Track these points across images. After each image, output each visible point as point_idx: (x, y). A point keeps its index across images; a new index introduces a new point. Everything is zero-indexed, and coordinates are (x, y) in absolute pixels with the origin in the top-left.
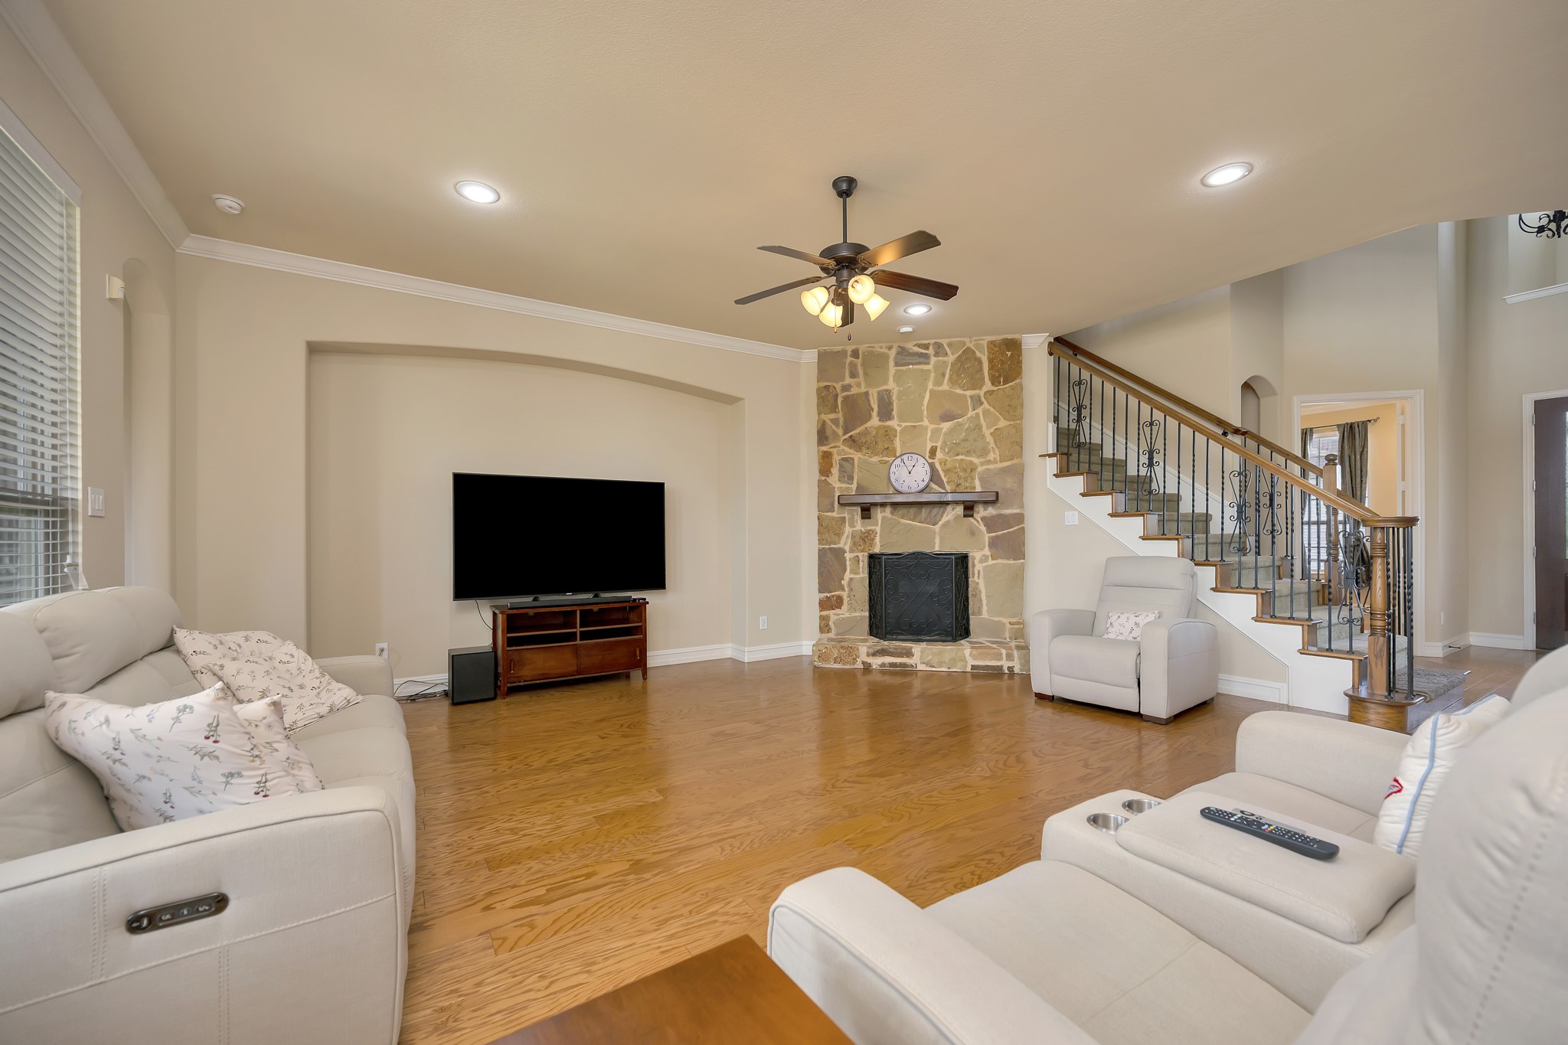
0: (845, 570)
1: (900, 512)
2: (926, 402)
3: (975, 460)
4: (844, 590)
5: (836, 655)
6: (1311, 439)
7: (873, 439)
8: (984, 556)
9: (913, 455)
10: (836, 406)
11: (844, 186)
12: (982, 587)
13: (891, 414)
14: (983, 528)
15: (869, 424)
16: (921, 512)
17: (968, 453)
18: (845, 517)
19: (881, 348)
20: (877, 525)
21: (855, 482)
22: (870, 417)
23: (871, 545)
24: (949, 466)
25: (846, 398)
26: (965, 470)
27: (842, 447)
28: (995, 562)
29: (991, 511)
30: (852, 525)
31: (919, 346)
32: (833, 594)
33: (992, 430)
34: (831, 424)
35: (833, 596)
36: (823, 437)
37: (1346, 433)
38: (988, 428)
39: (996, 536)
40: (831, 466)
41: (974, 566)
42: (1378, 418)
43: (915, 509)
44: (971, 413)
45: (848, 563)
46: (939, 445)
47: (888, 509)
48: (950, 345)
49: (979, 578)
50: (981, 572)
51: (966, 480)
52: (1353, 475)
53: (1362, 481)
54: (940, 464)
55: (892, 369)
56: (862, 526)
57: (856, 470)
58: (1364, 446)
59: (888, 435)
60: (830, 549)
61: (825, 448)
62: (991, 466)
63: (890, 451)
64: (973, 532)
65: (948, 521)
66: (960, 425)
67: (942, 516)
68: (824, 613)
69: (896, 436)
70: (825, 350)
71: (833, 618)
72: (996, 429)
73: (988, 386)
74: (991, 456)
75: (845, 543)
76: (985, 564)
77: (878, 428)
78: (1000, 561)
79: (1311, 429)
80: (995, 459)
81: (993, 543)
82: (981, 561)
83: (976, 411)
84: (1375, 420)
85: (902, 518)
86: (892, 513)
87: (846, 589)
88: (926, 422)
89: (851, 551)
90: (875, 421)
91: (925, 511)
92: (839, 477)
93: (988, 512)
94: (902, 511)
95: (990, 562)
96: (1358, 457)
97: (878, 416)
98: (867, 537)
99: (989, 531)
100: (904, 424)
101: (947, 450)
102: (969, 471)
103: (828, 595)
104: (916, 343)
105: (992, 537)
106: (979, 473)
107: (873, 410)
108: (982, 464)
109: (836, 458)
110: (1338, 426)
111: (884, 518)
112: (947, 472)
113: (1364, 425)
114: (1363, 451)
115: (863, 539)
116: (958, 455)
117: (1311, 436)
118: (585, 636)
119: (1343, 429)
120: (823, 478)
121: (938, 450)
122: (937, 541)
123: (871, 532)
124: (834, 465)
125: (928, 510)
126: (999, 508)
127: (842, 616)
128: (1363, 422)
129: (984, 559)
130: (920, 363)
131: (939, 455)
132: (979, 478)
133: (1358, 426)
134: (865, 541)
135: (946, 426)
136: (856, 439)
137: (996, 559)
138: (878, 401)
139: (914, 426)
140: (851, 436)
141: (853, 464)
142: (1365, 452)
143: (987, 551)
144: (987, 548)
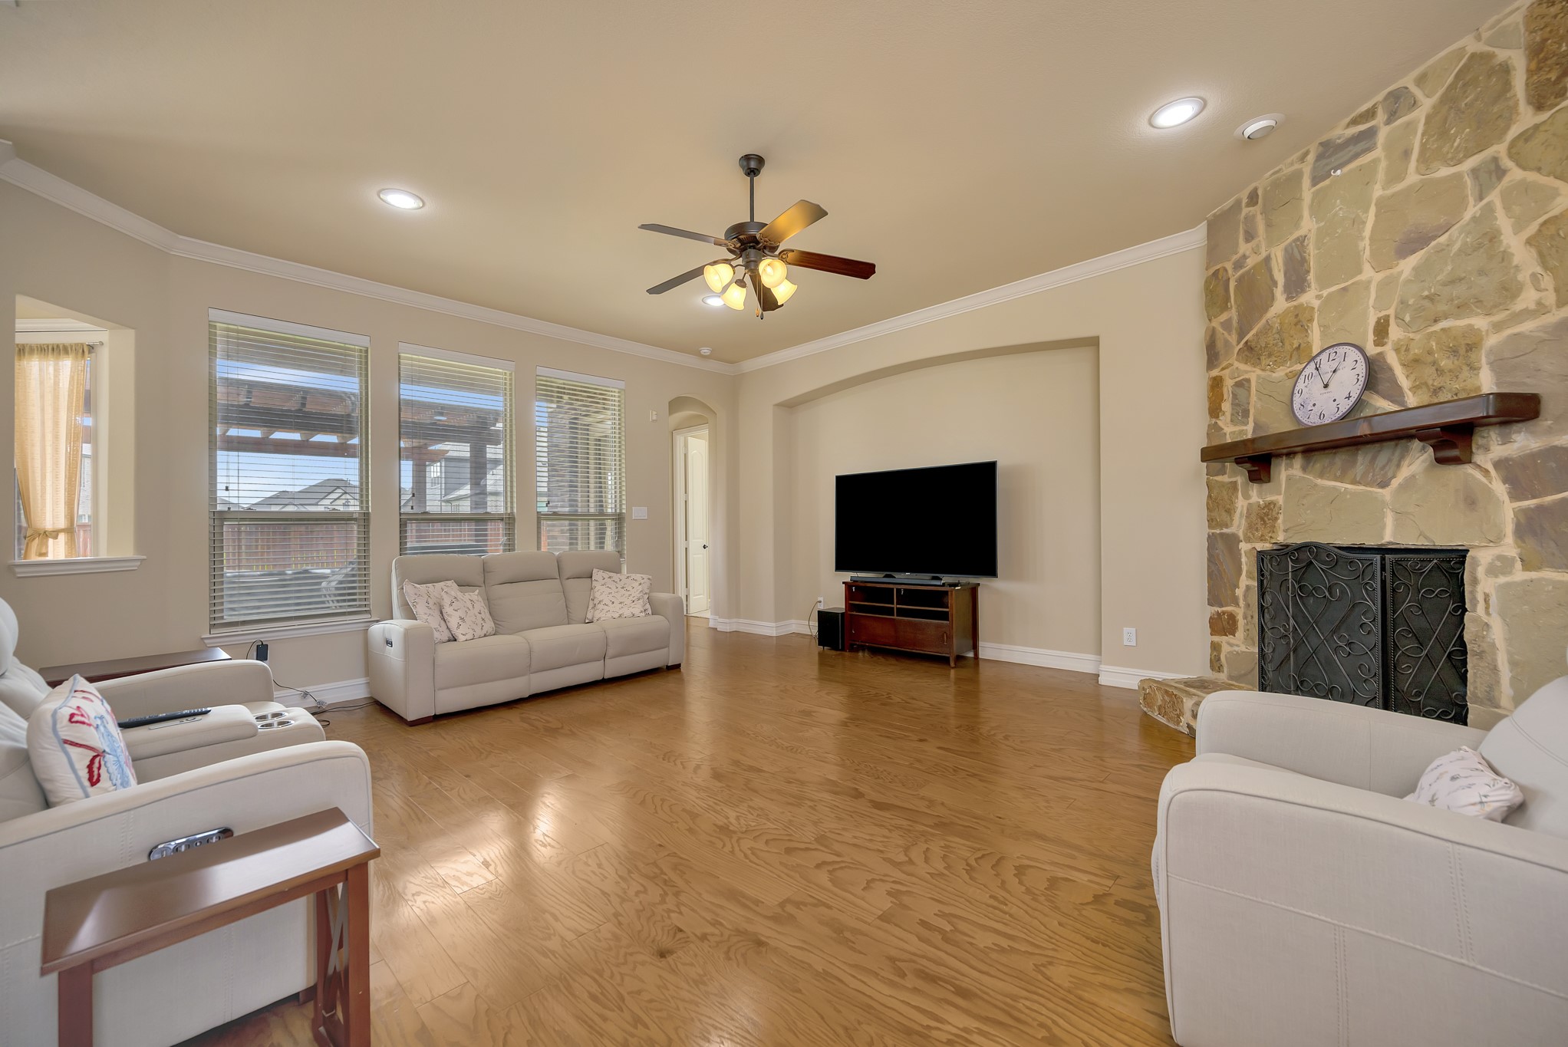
0: (1240, 574)
1: (1318, 466)
2: (1367, 232)
3: (1480, 322)
4: (1237, 605)
5: (1160, 702)
7: (1277, 336)
8: (1500, 558)
9: (1335, 349)
10: (1227, 299)
11: (753, 165)
12: (1498, 633)
13: (1304, 280)
14: (1500, 488)
15: (1272, 312)
16: (1354, 462)
17: (1462, 308)
18: (1236, 482)
19: (1292, 164)
20: (1280, 494)
21: (1251, 419)
22: (1273, 298)
23: (1273, 529)
24: (1416, 351)
25: (1240, 280)
26: (1454, 352)
27: (1236, 364)
28: (1534, 575)
29: (1522, 442)
30: (1247, 497)
31: (1354, 122)
32: (1224, 609)
33: (1533, 228)
34: (1221, 330)
35: (1224, 613)
36: (1213, 354)
38: (1518, 229)
39: (1540, 508)
40: (1222, 399)
41: (1475, 581)
43: (1344, 457)
44: (1472, 210)
45: (1244, 559)
46: (1391, 312)
47: (1298, 462)
48: (1421, 81)
49: (1488, 613)
50: (1493, 600)
51: (1455, 374)
54: (1397, 350)
55: (1307, 192)
56: (1260, 495)
57: (1254, 398)
59: (1299, 321)
60: (1222, 535)
61: (1215, 373)
62: (1527, 326)
63: (1303, 354)
64: (1471, 500)
65: (1413, 476)
66: (1440, 250)
67: (1398, 466)
68: (1216, 639)
69: (1311, 320)
70: (1214, 215)
71: (1225, 649)
72: (1545, 223)
73: (1526, 118)
74: (1528, 298)
75: (1238, 526)
76: (1502, 580)
77: (1287, 312)
78: (1549, 574)
80: (1539, 303)
81: (1528, 527)
82: (1492, 571)
83: (1485, 201)
85: (1321, 475)
86: (1304, 469)
87: (1242, 603)
88: (1368, 273)
89: (1248, 540)
90: (1281, 304)
91: (1362, 458)
92: (1232, 415)
93: (1516, 445)
94: (1321, 461)
95: (1519, 575)
97: (1285, 291)
98: (1267, 514)
99: (1516, 494)
100: (1325, 293)
101: (1407, 318)
102: (1462, 351)
103: (1220, 610)
104: (1347, 120)
105: (1525, 511)
106: (1491, 351)
107: (1275, 284)
108: (1498, 327)
109: (1229, 383)
111: (1289, 479)
112: (1412, 364)
115: (1262, 519)
116: (1436, 321)
118: (901, 612)
120: (1214, 421)
121: (1392, 321)
122: (1389, 520)
123: (1272, 506)
124: (1225, 397)
125: (1369, 456)
126: (1549, 431)
127: (1236, 649)
129: (1502, 566)
130: (1356, 156)
131: (1395, 333)
132: (1491, 364)
134: (1264, 521)
135: (1407, 266)
136: (1253, 344)
137: (1538, 568)
138: (1286, 264)
139: (1344, 289)
140: (1246, 342)
141: (1249, 390)
143: (1509, 547)
144: (1509, 539)
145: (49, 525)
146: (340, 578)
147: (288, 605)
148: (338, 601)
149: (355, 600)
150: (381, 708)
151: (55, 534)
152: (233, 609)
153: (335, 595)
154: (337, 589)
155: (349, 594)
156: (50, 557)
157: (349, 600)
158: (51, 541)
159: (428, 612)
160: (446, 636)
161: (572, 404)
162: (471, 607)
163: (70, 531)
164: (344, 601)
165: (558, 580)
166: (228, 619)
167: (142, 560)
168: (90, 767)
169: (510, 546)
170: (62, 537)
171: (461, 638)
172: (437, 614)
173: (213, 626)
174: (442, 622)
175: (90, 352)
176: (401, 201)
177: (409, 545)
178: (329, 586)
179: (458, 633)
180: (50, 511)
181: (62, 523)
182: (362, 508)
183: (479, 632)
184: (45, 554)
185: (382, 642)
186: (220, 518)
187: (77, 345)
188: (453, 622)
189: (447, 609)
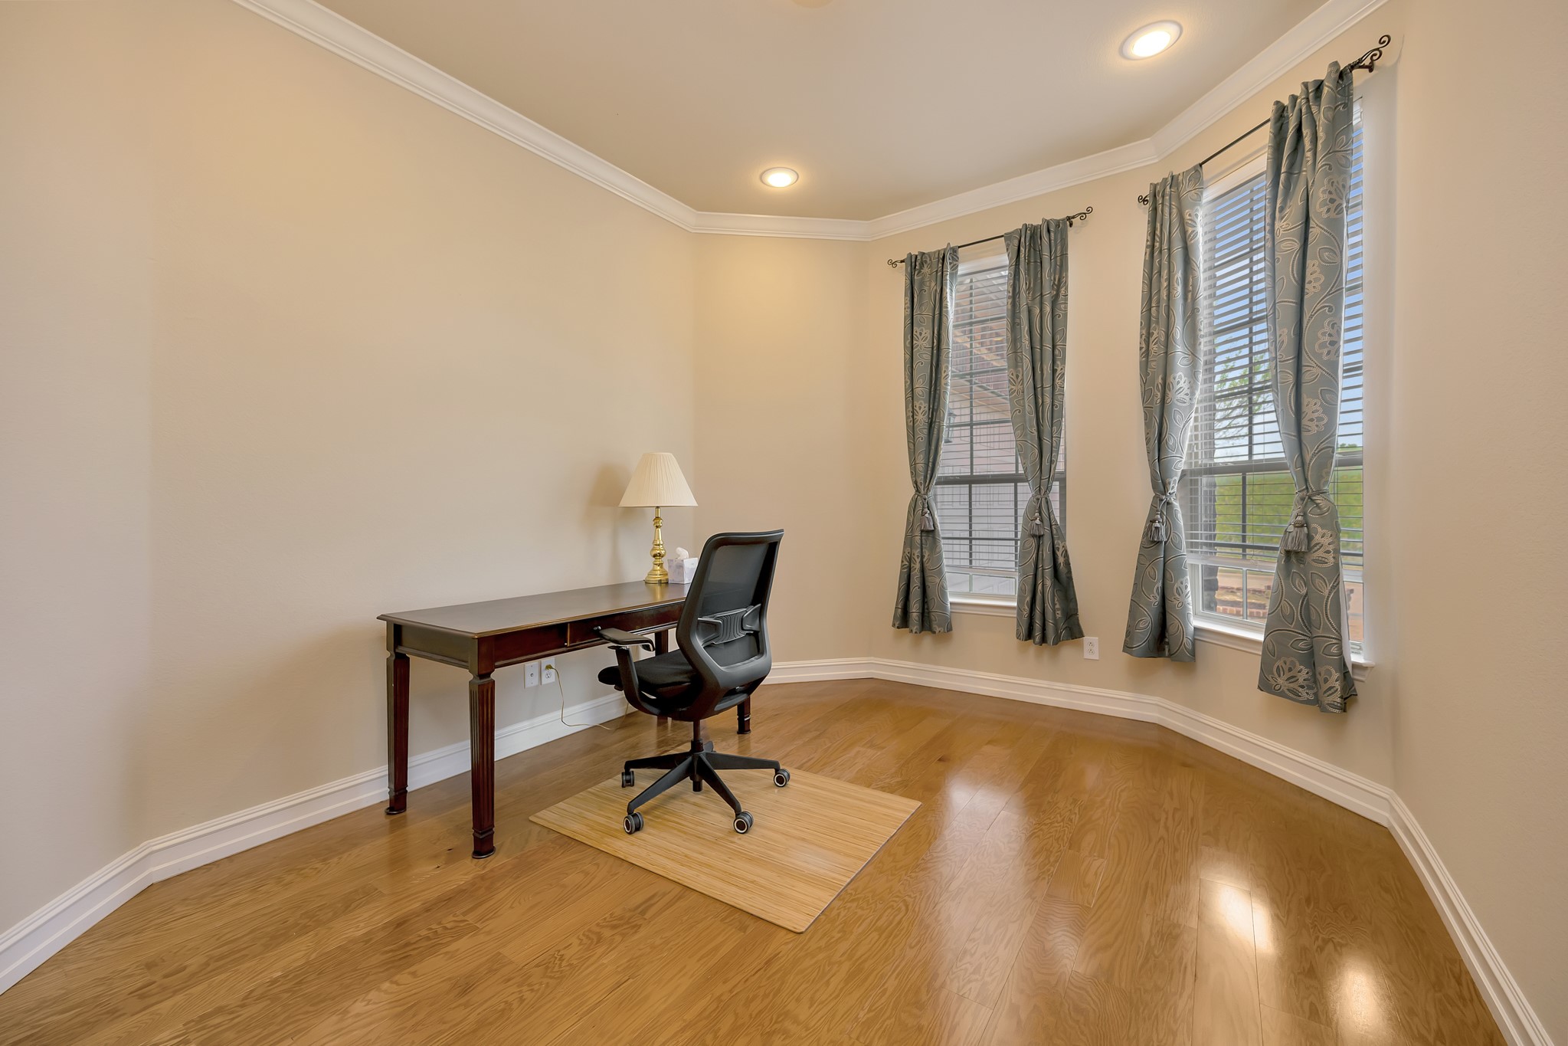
6: (954, 275)
37: (1022, 249)
42: (1090, 210)
52: (1038, 356)
53: (1054, 371)
58: (1060, 284)
79: (954, 250)
84: (1083, 215)
96: (1048, 309)
110: (1008, 237)
113: (1059, 229)
114: (1057, 295)
117: (955, 268)
119: (1016, 242)
128: (1058, 223)
133: (1049, 231)
142: (1061, 300)
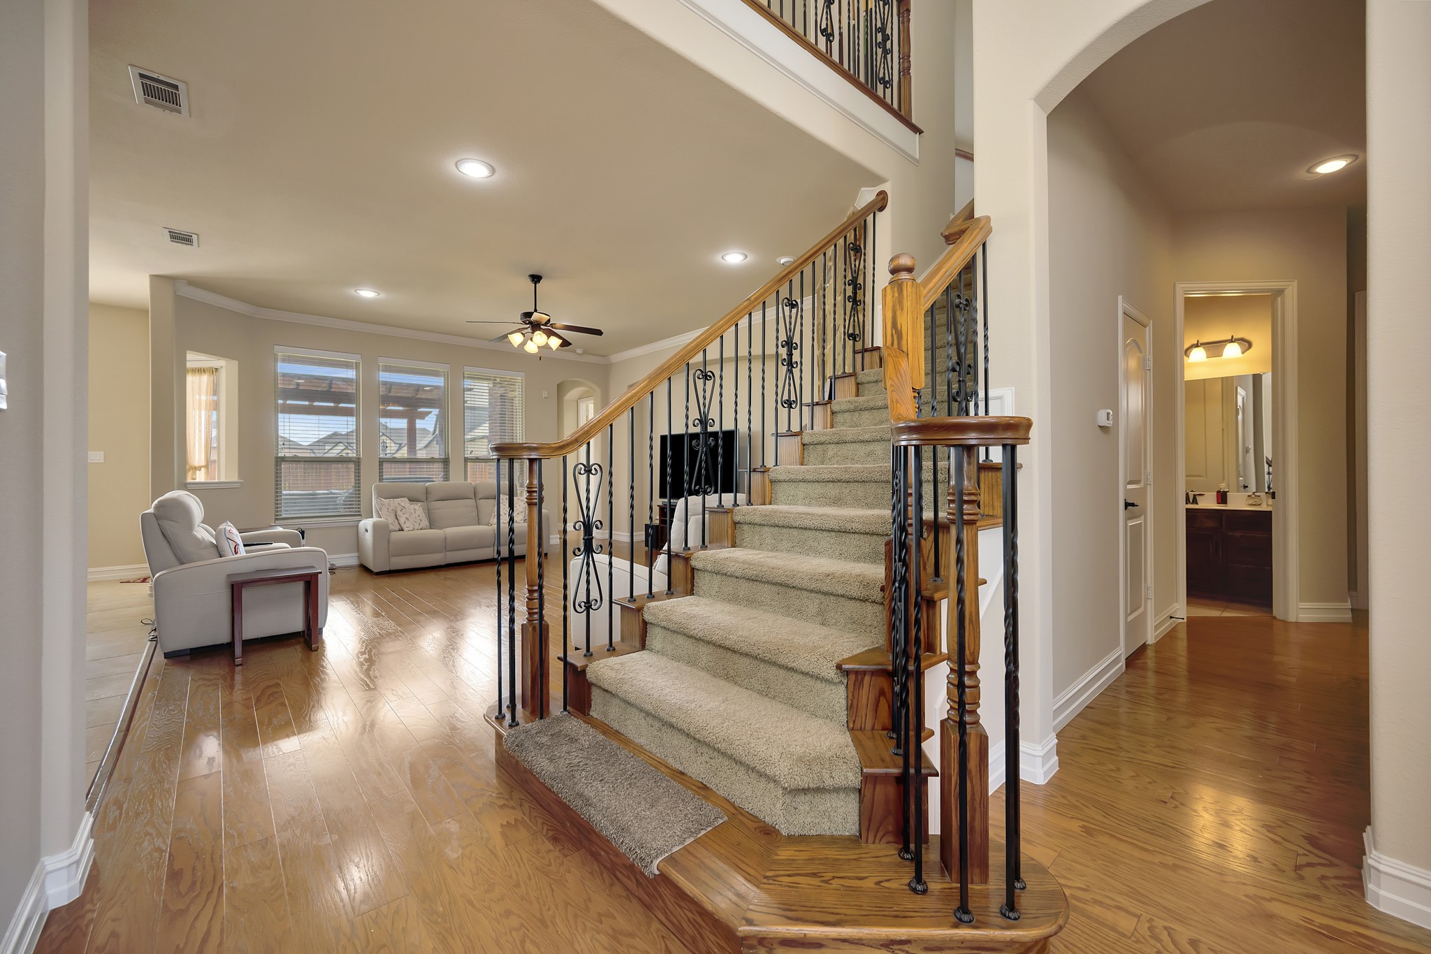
11: (535, 279)
145: (197, 464)
146: (346, 495)
147: (316, 509)
148: (345, 508)
149: (353, 508)
150: (364, 568)
151: (199, 468)
152: (286, 511)
153: (343, 505)
154: (344, 501)
155: (350, 505)
156: (197, 480)
157: (349, 508)
158: (197, 472)
159: (388, 514)
160: (397, 527)
161: (501, 384)
162: (413, 513)
163: (206, 467)
164: (347, 508)
165: (473, 500)
166: (284, 516)
167: (241, 483)
168: (235, 548)
169: (446, 478)
170: (203, 469)
171: (406, 529)
172: (393, 516)
173: (276, 519)
174: (396, 520)
175: (216, 372)
176: (367, 294)
177: (384, 477)
178: (340, 500)
179: (404, 527)
180: (197, 455)
181: (203, 463)
182: (357, 455)
183: (417, 526)
184: (195, 479)
185: (363, 530)
186: (280, 461)
187: (210, 368)
188: (402, 520)
189: (399, 513)
